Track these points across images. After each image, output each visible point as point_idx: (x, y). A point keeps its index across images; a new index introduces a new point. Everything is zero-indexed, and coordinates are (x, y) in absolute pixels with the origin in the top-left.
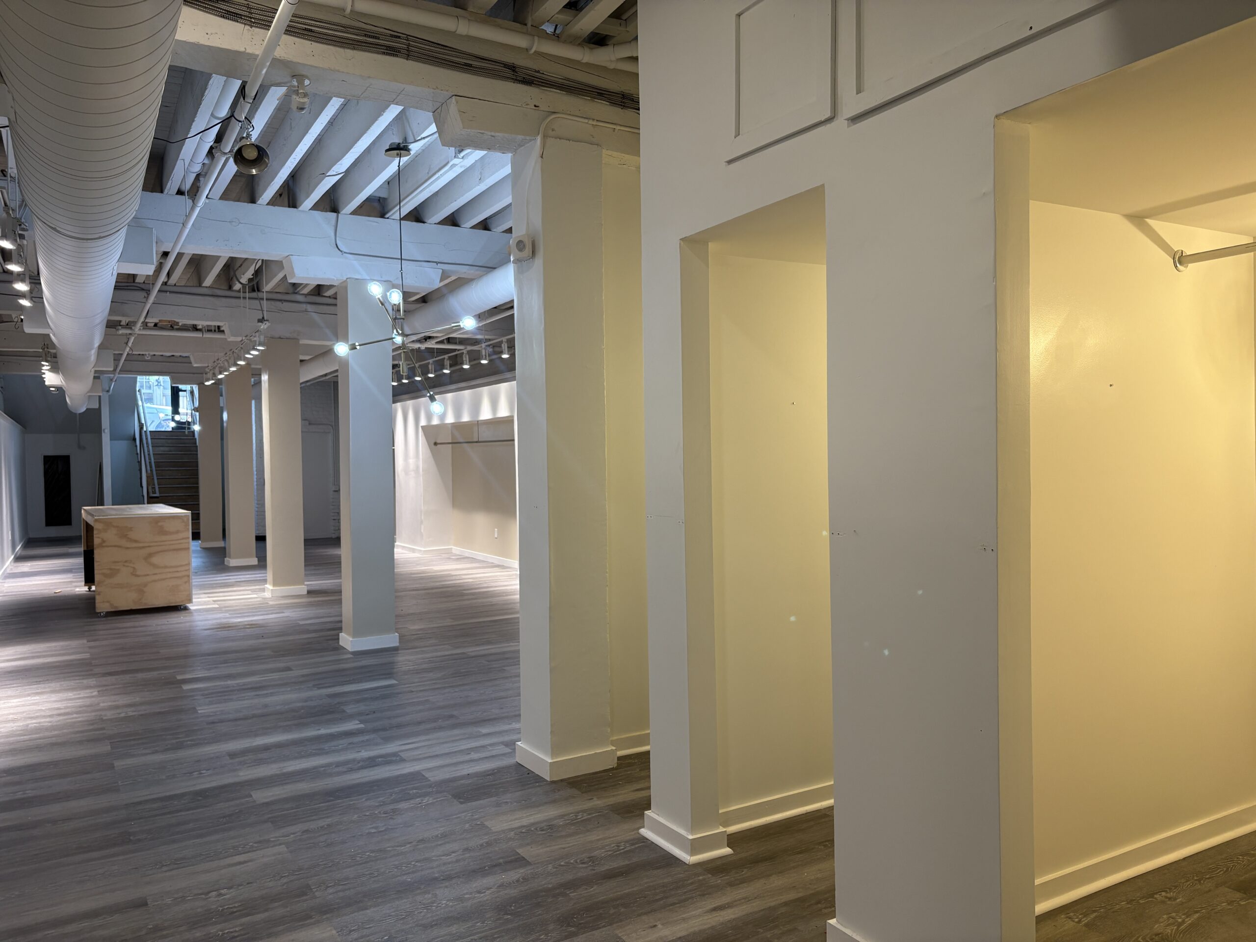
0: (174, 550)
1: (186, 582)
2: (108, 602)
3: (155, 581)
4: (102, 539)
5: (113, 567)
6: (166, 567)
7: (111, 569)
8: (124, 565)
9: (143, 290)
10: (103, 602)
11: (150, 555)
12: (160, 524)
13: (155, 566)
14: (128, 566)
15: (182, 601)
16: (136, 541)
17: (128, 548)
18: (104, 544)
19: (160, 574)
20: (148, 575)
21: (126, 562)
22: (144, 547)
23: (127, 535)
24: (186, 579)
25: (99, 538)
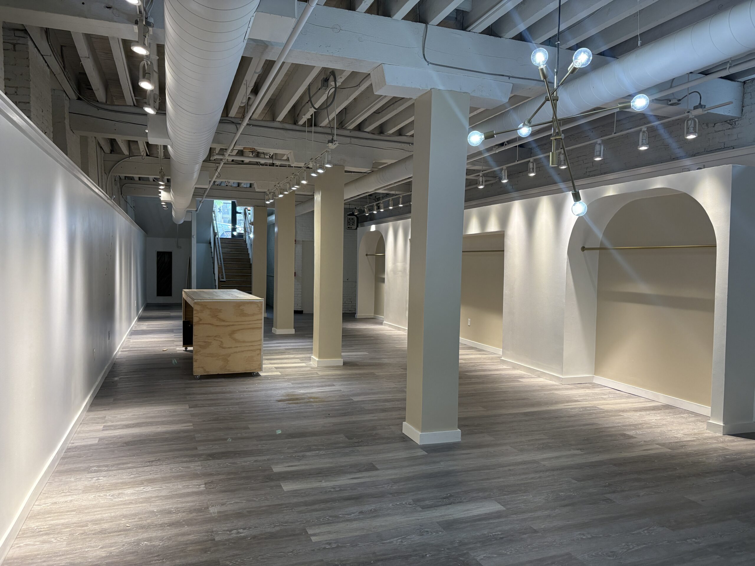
0: (251, 328)
1: (258, 354)
2: (203, 368)
3: (236, 352)
4: (200, 318)
5: (206, 340)
6: (244, 342)
7: (205, 342)
8: (215, 339)
9: (233, 123)
10: (199, 367)
11: (234, 332)
12: (241, 308)
13: (236, 341)
14: (217, 340)
15: (255, 369)
16: (224, 321)
17: (217, 326)
18: (201, 322)
19: (240, 347)
20: (231, 348)
21: (216, 336)
22: (229, 326)
23: (217, 315)
24: (258, 352)
25: (197, 317)
